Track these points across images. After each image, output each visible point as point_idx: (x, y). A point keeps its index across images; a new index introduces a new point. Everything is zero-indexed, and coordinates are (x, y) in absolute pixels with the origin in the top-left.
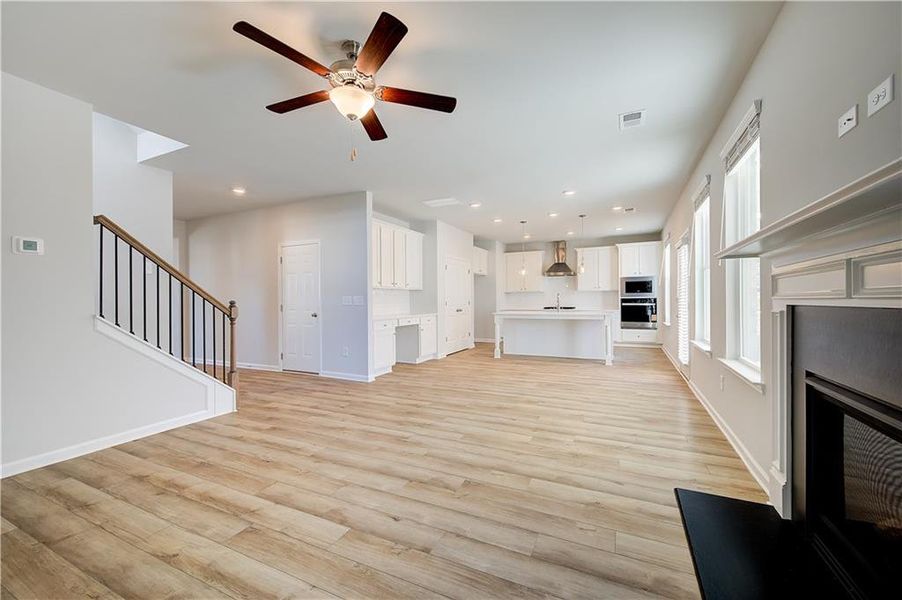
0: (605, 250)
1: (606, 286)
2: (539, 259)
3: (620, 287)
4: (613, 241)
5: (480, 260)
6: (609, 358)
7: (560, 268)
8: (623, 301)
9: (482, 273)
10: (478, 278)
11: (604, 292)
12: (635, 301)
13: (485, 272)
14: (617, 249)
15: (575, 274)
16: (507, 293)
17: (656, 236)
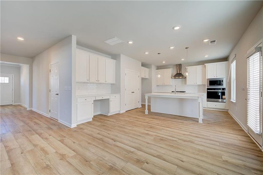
0: (199, 67)
1: (200, 82)
2: (171, 72)
3: (206, 83)
4: (203, 63)
5: (145, 72)
6: (201, 118)
7: (179, 75)
8: (208, 89)
9: (146, 77)
10: (143, 79)
11: (199, 85)
12: (214, 89)
13: (147, 77)
14: (205, 66)
15: (185, 78)
16: (158, 85)
17: (225, 59)
